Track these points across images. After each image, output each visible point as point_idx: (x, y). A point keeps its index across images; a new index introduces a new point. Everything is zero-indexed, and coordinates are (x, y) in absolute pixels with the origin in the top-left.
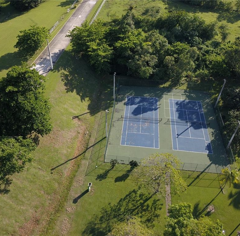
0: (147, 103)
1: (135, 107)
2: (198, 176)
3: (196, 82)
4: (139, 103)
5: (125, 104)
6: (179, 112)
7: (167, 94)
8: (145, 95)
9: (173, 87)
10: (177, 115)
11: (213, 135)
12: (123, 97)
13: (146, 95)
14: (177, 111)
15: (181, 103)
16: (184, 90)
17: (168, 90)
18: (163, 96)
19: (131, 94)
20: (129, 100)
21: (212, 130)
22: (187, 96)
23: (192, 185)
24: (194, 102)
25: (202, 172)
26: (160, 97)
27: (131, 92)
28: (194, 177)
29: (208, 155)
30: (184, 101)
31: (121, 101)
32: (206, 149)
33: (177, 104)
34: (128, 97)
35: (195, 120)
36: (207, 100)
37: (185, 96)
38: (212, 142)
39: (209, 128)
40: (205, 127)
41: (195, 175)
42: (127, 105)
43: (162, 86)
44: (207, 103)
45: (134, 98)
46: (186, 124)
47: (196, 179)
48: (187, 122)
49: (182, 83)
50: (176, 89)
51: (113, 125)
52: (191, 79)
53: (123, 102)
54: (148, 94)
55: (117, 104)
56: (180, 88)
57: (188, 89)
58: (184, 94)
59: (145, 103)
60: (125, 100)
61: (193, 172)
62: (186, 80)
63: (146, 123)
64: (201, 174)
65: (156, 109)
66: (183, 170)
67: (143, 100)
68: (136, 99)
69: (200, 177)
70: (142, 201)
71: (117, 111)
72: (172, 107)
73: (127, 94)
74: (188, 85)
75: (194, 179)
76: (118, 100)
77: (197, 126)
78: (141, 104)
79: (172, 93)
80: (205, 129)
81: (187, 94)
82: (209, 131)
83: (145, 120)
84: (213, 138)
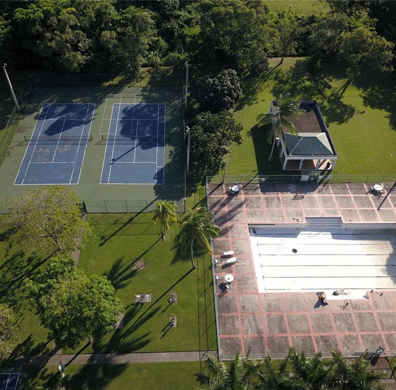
0: (74, 113)
1: (53, 120)
2: (131, 220)
3: (166, 74)
4: (61, 114)
5: (36, 118)
6: (124, 124)
7: (112, 97)
8: (74, 101)
9: (126, 83)
10: (121, 128)
11: (170, 155)
12: (37, 106)
13: (77, 101)
14: (121, 122)
15: (132, 108)
16: (143, 87)
17: (116, 89)
18: (104, 99)
19: (51, 101)
20: (44, 111)
21: (172, 148)
22: (146, 98)
23: (118, 233)
24: (152, 106)
25: (139, 213)
26: (100, 101)
27: (52, 97)
28: (123, 222)
29: (155, 188)
30: (138, 105)
31: (32, 113)
32: (154, 178)
33: (124, 111)
34: (45, 105)
35: (148, 135)
36: (175, 102)
37: (142, 97)
38: (168, 166)
39: (167, 145)
40: (161, 145)
41: (126, 219)
42: (39, 120)
43: (106, 84)
44: (175, 106)
45: (55, 106)
46: (132, 141)
47: (125, 224)
48: (133, 139)
49: (141, 77)
50: (129, 87)
51: (9, 154)
52: (157, 69)
53: (35, 114)
54: (80, 99)
55: (23, 118)
56: (138, 84)
57: (150, 86)
58: (141, 93)
59: (71, 114)
60: (39, 111)
61: (123, 214)
62: (149, 71)
63: (65, 146)
64: (136, 216)
65: (88, 122)
66: (109, 213)
67: (71, 108)
68: (58, 108)
69: (134, 221)
71: (20, 130)
72: (115, 116)
73: (44, 102)
74: (151, 78)
75: (123, 225)
76: (24, 112)
77: (146, 144)
78: (64, 116)
79: (121, 95)
80: (162, 147)
81: (146, 95)
82: (168, 149)
83: (65, 140)
84: (171, 160)
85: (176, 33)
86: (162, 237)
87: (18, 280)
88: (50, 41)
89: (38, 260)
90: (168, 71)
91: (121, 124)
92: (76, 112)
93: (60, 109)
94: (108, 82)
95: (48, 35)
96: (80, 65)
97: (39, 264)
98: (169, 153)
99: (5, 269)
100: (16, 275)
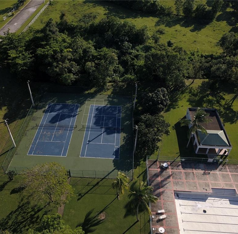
0: (67, 110)
1: (54, 114)
2: (98, 183)
3: (122, 87)
4: (59, 110)
5: (44, 112)
6: (96, 118)
7: (90, 101)
8: (67, 102)
9: (98, 92)
10: (94, 121)
11: (124, 139)
12: (45, 104)
13: (69, 102)
14: (95, 117)
15: (101, 109)
16: (108, 95)
17: (92, 96)
18: (85, 102)
19: (53, 102)
20: (49, 107)
21: (125, 135)
22: (110, 102)
23: (89, 192)
24: (114, 107)
25: (103, 179)
26: (82, 103)
27: (54, 99)
28: (93, 184)
29: (114, 161)
30: (105, 106)
31: (41, 108)
32: (113, 154)
33: (97, 109)
34: (49, 104)
35: (110, 125)
36: (127, 105)
37: (108, 101)
38: (122, 146)
39: (122, 132)
40: (118, 132)
41: (95, 182)
42: (46, 113)
43: (87, 92)
44: (128, 108)
45: (55, 105)
46: (100, 130)
47: (94, 186)
48: (102, 128)
49: (107, 89)
50: (100, 95)
51: (26, 134)
52: (117, 84)
53: (43, 109)
54: (70, 101)
55: (36, 112)
56: (105, 93)
57: (112, 95)
58: (107, 99)
59: (65, 110)
60: (46, 107)
61: (94, 179)
62: (112, 85)
63: (60, 131)
64: (101, 181)
65: (74, 116)
66: (84, 177)
67: (65, 107)
68: (57, 106)
69: (100, 184)
70: (33, 213)
71: (34, 119)
72: (91, 113)
73: (49, 102)
74: (113, 90)
75: (92, 186)
76: (37, 108)
77: (110, 131)
78: (61, 111)
79: (95, 99)
80: (118, 134)
81: (110, 100)
82: (122, 135)
83: (60, 127)
84: (124, 143)
85: (129, 63)
86: (117, 197)
87: (24, 221)
88: (56, 67)
89: (39, 208)
90: (123, 86)
91: (94, 118)
92: (68, 109)
93: (58, 107)
94: (87, 91)
95: (55, 64)
96: (72, 81)
97: (39, 211)
98: (123, 138)
99: (17, 213)
100: (24, 218)
